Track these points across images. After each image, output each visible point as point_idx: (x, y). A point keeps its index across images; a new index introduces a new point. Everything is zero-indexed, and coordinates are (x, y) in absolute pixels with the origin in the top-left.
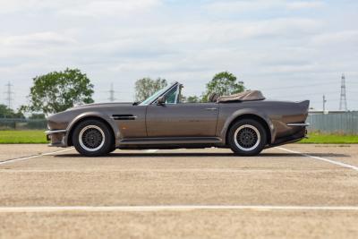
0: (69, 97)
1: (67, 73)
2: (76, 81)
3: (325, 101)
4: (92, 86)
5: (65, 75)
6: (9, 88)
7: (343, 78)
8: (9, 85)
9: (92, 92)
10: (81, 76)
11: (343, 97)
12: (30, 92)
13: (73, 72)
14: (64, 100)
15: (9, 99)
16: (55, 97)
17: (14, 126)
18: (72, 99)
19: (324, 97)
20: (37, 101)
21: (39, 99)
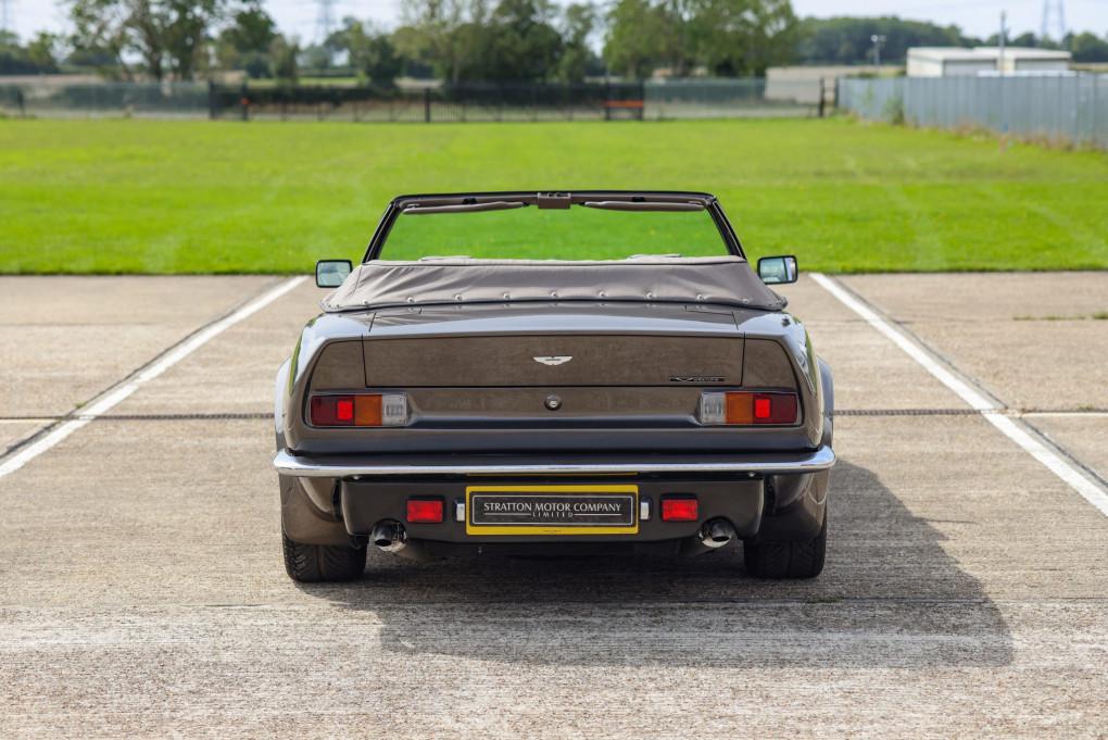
18: (198, 11)
19: (1003, 18)
20: (92, 18)
21: (96, 12)
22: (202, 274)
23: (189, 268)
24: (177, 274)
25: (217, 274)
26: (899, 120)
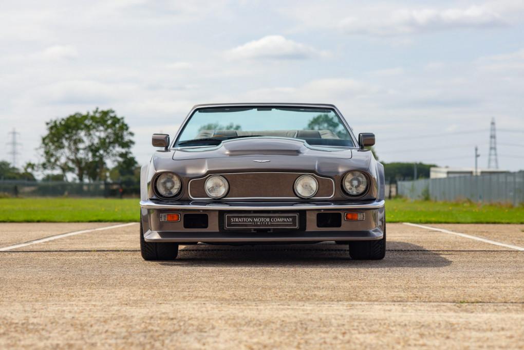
0: (97, 150)
1: (98, 115)
2: (108, 127)
3: (477, 156)
4: (132, 134)
5: (93, 118)
6: (14, 138)
7: (493, 123)
8: (14, 133)
9: (132, 142)
10: (116, 120)
11: (493, 152)
12: (41, 141)
13: (105, 113)
14: (90, 155)
15: (14, 153)
16: (77, 150)
17: (15, 192)
18: (101, 152)
19: (476, 150)
20: (52, 155)
21: (54, 153)
22: (82, 222)
23: (76, 219)
24: (69, 222)
25: (90, 222)
26: (427, 198)
